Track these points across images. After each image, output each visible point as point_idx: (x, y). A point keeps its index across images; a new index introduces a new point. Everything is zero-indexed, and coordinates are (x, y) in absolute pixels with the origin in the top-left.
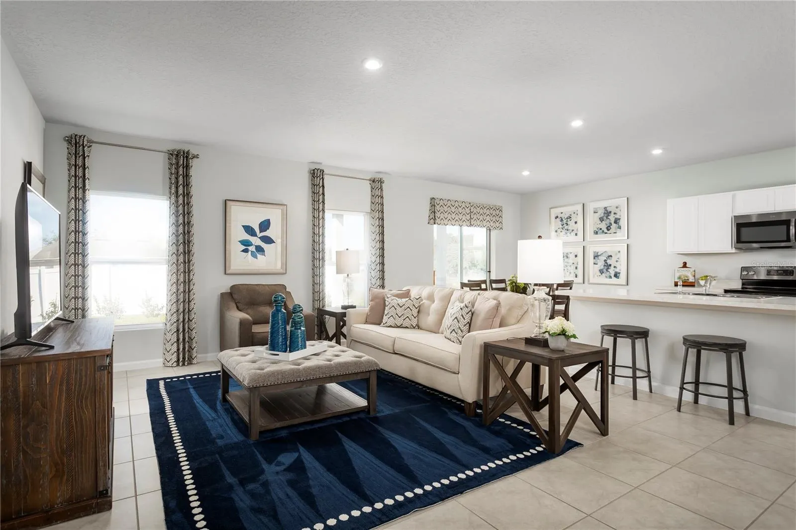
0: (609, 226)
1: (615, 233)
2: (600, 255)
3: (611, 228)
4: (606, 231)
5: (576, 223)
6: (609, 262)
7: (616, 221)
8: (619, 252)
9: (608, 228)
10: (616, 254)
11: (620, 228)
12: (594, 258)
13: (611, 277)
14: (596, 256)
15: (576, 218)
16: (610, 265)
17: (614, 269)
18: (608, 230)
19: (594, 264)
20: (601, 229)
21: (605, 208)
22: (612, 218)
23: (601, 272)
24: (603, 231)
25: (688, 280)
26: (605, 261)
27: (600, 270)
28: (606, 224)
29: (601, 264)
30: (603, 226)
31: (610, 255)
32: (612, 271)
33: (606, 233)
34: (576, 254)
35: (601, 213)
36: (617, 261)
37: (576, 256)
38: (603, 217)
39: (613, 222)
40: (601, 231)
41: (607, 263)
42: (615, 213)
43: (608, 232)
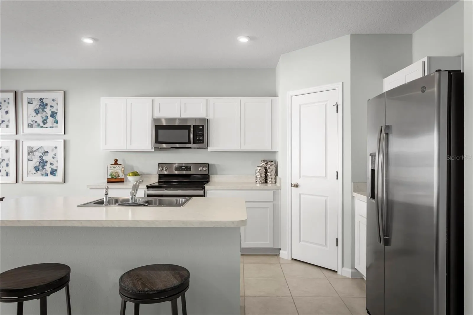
0: (45, 120)
1: (51, 127)
2: (35, 151)
3: (47, 122)
4: (42, 124)
5: (7, 112)
6: (45, 158)
7: (53, 114)
8: (56, 148)
9: (44, 122)
10: (53, 150)
11: (56, 122)
12: (29, 154)
13: (47, 175)
14: (31, 152)
15: (7, 107)
16: (46, 162)
17: (50, 166)
18: (44, 124)
19: (29, 160)
20: (36, 122)
21: (41, 100)
22: (48, 111)
23: (37, 169)
24: (39, 125)
25: (119, 176)
26: (41, 157)
27: (35, 167)
28: (42, 117)
29: (36, 161)
30: (39, 119)
31: (46, 151)
32: (48, 168)
33: (43, 127)
34: (7, 149)
35: (36, 104)
36: (53, 158)
37: (7, 151)
38: (39, 109)
39: (49, 115)
40: (36, 124)
41: (43, 159)
42: (51, 106)
43: (45, 126)
